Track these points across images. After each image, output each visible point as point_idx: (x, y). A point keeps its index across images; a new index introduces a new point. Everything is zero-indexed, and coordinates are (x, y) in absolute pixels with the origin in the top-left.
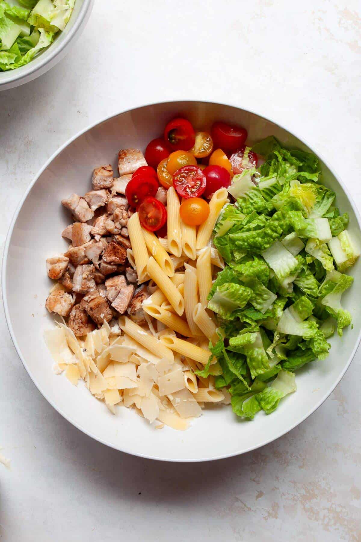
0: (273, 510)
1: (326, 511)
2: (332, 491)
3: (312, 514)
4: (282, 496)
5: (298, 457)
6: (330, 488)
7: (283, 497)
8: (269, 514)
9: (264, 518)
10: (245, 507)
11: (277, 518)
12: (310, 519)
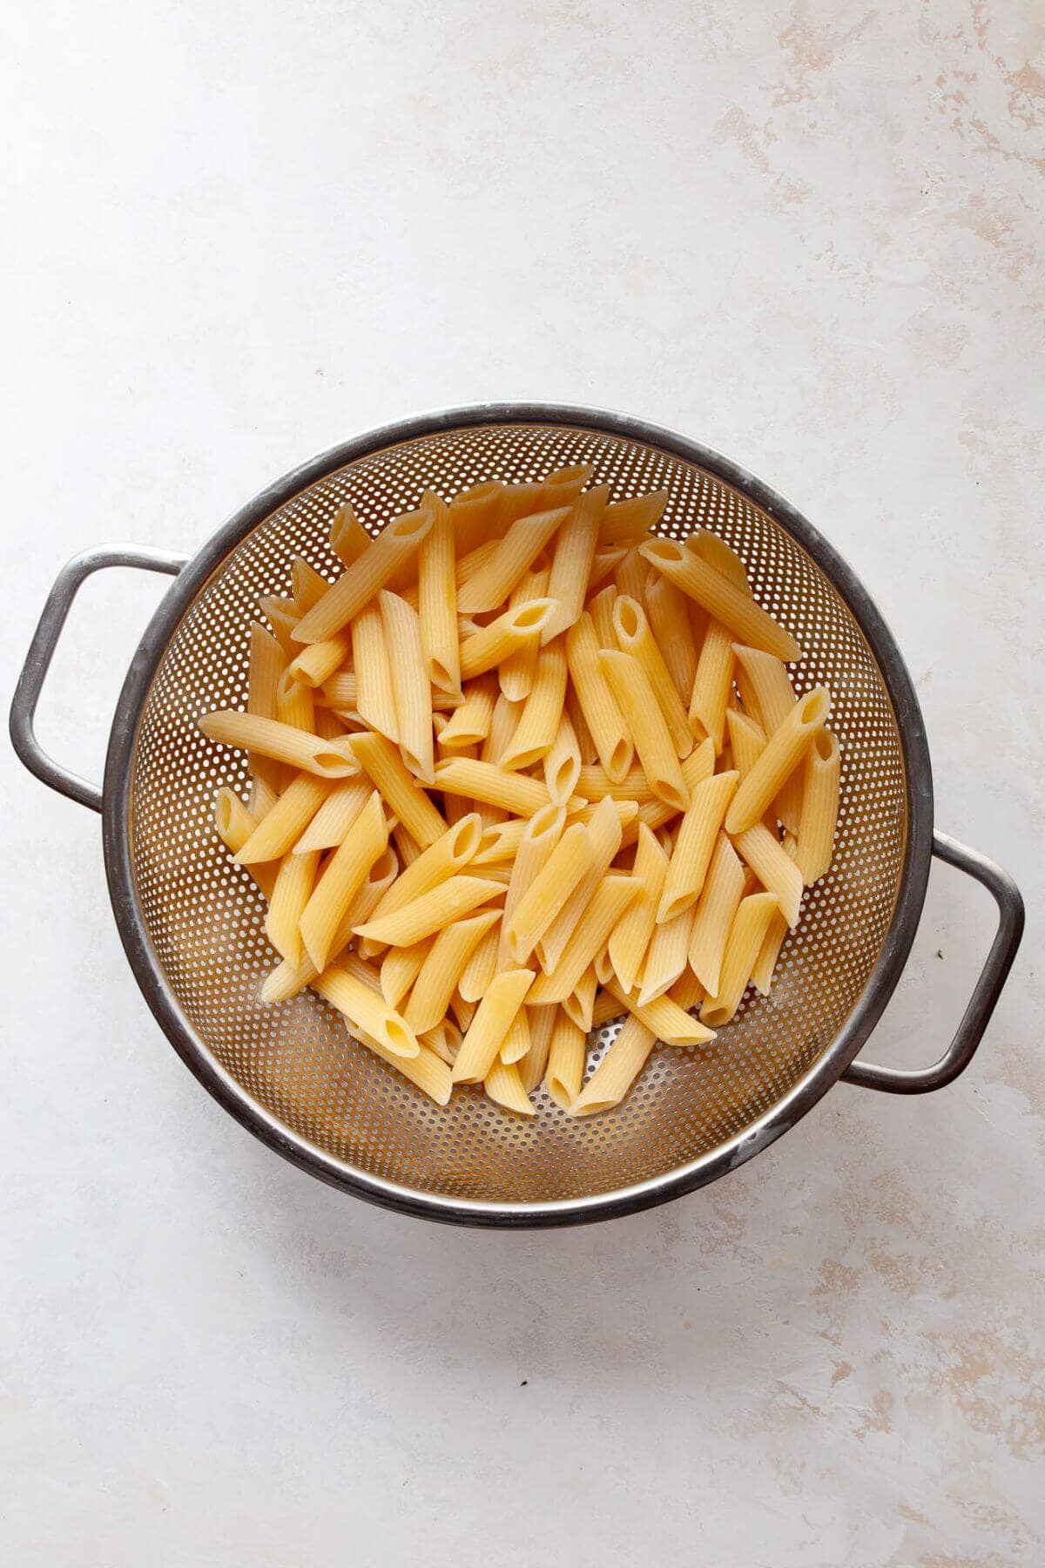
0: (880, 1410)
1: (1018, 1407)
2: (1031, 1354)
3: (980, 1417)
4: (899, 1373)
5: (940, 1269)
6: (1026, 1346)
7: (904, 1376)
8: (870, 1423)
9: (854, 1431)
10: (805, 1407)
11: (888, 1430)
12: (977, 1429)
